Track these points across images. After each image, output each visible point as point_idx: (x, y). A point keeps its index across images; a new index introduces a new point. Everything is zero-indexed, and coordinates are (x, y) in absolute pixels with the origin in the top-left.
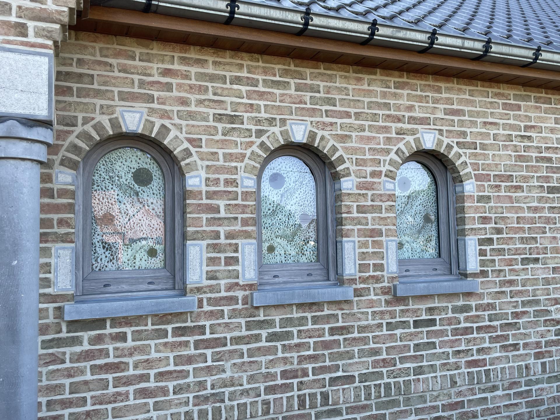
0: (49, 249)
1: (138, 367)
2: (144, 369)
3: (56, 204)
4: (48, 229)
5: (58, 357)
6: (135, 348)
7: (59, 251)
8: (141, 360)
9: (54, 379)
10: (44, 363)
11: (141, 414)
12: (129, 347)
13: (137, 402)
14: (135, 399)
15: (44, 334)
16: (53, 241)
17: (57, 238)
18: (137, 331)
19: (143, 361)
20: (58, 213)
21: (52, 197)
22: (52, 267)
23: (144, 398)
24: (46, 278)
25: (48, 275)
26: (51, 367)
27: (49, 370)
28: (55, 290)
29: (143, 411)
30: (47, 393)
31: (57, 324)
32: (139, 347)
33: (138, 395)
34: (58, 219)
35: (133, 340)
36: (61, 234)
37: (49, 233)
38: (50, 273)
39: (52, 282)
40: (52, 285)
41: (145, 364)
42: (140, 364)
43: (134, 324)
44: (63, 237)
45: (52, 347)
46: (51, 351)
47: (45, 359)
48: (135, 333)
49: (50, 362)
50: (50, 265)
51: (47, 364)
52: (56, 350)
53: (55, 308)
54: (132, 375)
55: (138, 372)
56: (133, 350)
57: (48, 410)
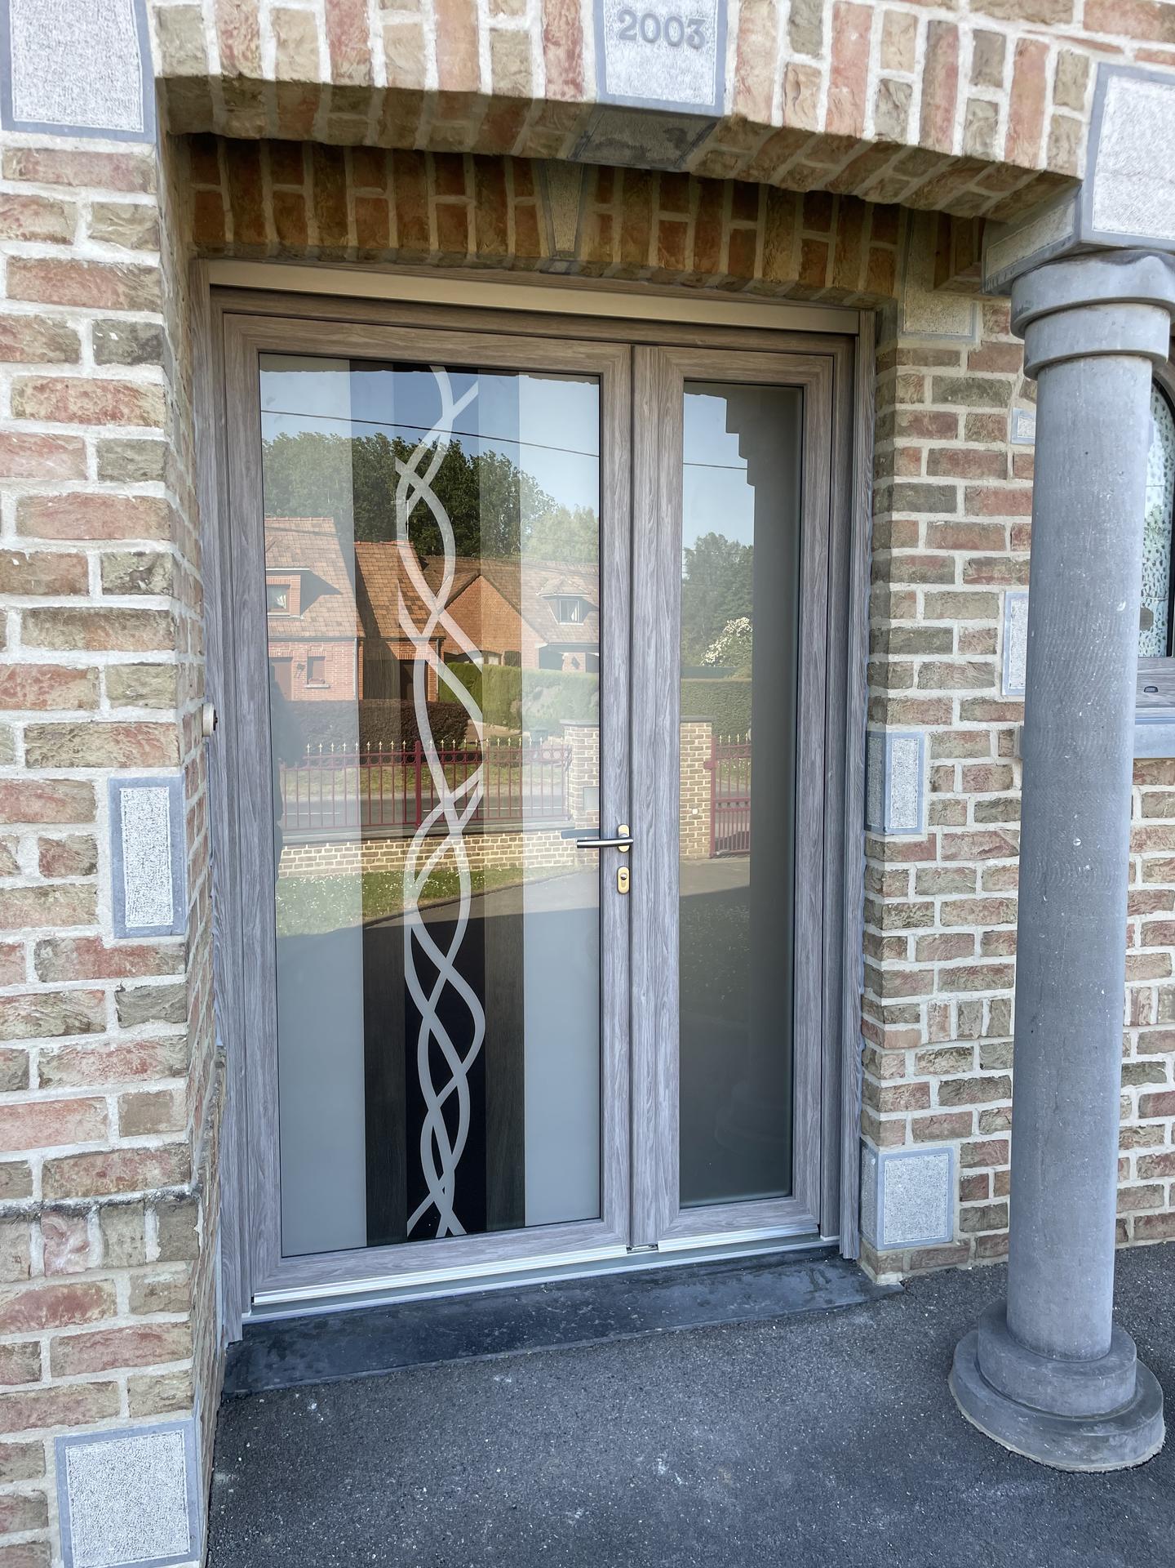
0: (994, 596)
1: (1152, 876)
2: (1164, 880)
3: (1010, 491)
4: (993, 549)
5: (1006, 842)
6: (1150, 833)
7: (1013, 603)
8: (1159, 859)
9: (998, 887)
10: (980, 853)
11: (1155, 977)
12: (1138, 828)
13: (1149, 950)
14: (1144, 945)
15: (981, 790)
16: (1003, 578)
17: (1010, 571)
18: (1154, 795)
19: (1162, 862)
20: (1013, 514)
21: (1003, 475)
22: (999, 640)
23: (1162, 944)
24: (986, 664)
25: (989, 658)
26: (992, 862)
27: (989, 868)
28: (1004, 693)
29: (1158, 971)
30: (984, 917)
31: (1005, 770)
32: (1156, 831)
33: (1150, 937)
34: (1013, 529)
35: (1145, 816)
36: (1017, 563)
37: (995, 559)
38: (994, 652)
39: (996, 674)
40: (997, 681)
41: (1166, 869)
42: (1157, 868)
43: (1148, 779)
44: (1020, 571)
45: (995, 819)
46: (992, 827)
47: (981, 844)
48: (1150, 799)
49: (990, 851)
50: (996, 635)
51: (985, 854)
52: (1001, 824)
53: (1003, 732)
54: (1141, 893)
55: (1153, 886)
56: (1144, 837)
57: (985, 954)
